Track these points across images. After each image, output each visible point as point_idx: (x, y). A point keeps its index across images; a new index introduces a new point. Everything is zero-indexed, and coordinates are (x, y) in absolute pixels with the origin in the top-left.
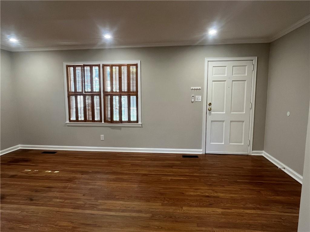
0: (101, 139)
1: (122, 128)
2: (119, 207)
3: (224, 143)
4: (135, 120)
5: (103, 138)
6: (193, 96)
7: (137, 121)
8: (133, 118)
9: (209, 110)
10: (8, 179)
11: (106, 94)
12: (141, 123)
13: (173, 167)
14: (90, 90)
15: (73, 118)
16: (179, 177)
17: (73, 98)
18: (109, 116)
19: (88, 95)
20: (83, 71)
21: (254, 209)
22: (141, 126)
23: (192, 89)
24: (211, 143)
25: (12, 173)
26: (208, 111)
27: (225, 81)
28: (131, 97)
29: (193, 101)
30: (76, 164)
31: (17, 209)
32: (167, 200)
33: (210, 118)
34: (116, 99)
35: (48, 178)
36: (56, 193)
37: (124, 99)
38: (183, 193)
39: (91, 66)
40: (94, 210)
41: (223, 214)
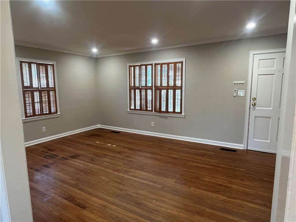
0: (152, 126)
1: (168, 118)
2: (143, 176)
3: (270, 141)
4: (179, 111)
5: (153, 125)
6: (235, 91)
7: (181, 113)
8: (178, 110)
9: (253, 105)
10: (86, 146)
11: (157, 88)
12: (184, 114)
13: (204, 156)
14: (144, 85)
15: (133, 107)
16: (205, 165)
17: (133, 91)
18: (158, 107)
19: (144, 89)
20: (140, 69)
21: (260, 205)
22: (184, 117)
23: (235, 84)
24: (254, 140)
25: (89, 143)
26: (252, 107)
27: (274, 74)
28: (177, 91)
29: (235, 95)
30: (129, 143)
31: (83, 164)
32: (181, 180)
33: (253, 114)
34: (164, 92)
35: (108, 149)
36: (107, 159)
37: (171, 92)
38: (198, 178)
39: (146, 66)
40: (126, 175)
41: (224, 201)
